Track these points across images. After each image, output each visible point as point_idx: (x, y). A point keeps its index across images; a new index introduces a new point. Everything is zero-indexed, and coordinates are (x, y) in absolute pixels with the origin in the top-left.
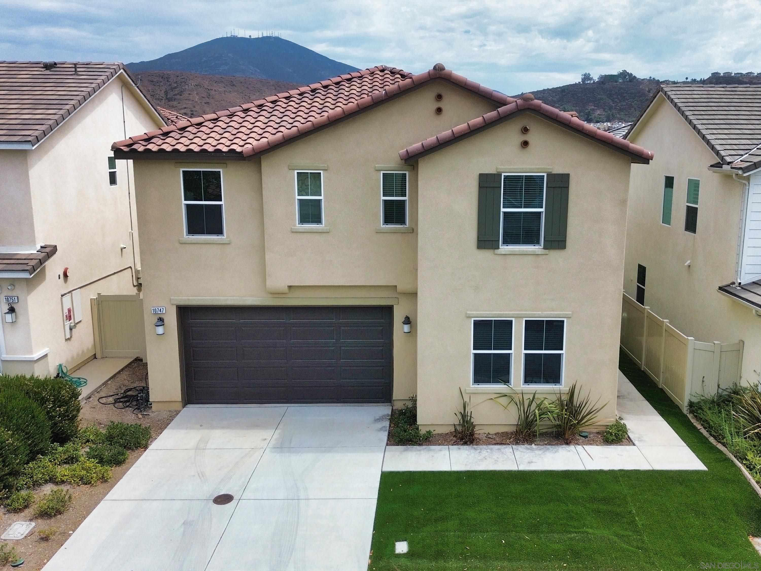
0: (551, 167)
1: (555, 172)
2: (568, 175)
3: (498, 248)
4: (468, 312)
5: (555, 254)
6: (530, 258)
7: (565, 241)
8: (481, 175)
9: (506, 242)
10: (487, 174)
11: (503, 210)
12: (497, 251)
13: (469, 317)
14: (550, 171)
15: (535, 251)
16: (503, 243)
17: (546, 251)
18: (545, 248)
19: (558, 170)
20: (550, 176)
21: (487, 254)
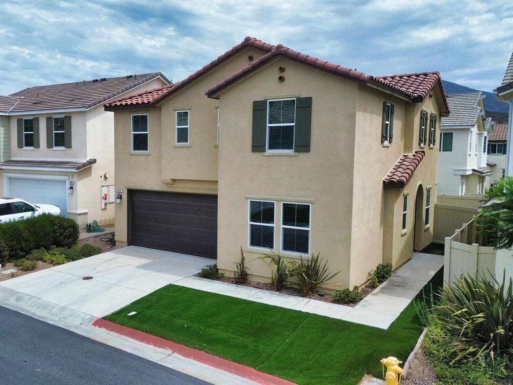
0: (298, 93)
1: (302, 97)
2: (311, 98)
3: (265, 151)
4: (246, 195)
5: (302, 156)
6: (286, 158)
7: (309, 146)
8: (254, 102)
9: (271, 147)
10: (258, 101)
11: (268, 125)
12: (264, 154)
13: (247, 199)
14: (298, 96)
15: (288, 154)
16: (269, 148)
17: (296, 154)
18: (295, 151)
19: (304, 95)
20: (299, 99)
21: (258, 156)
